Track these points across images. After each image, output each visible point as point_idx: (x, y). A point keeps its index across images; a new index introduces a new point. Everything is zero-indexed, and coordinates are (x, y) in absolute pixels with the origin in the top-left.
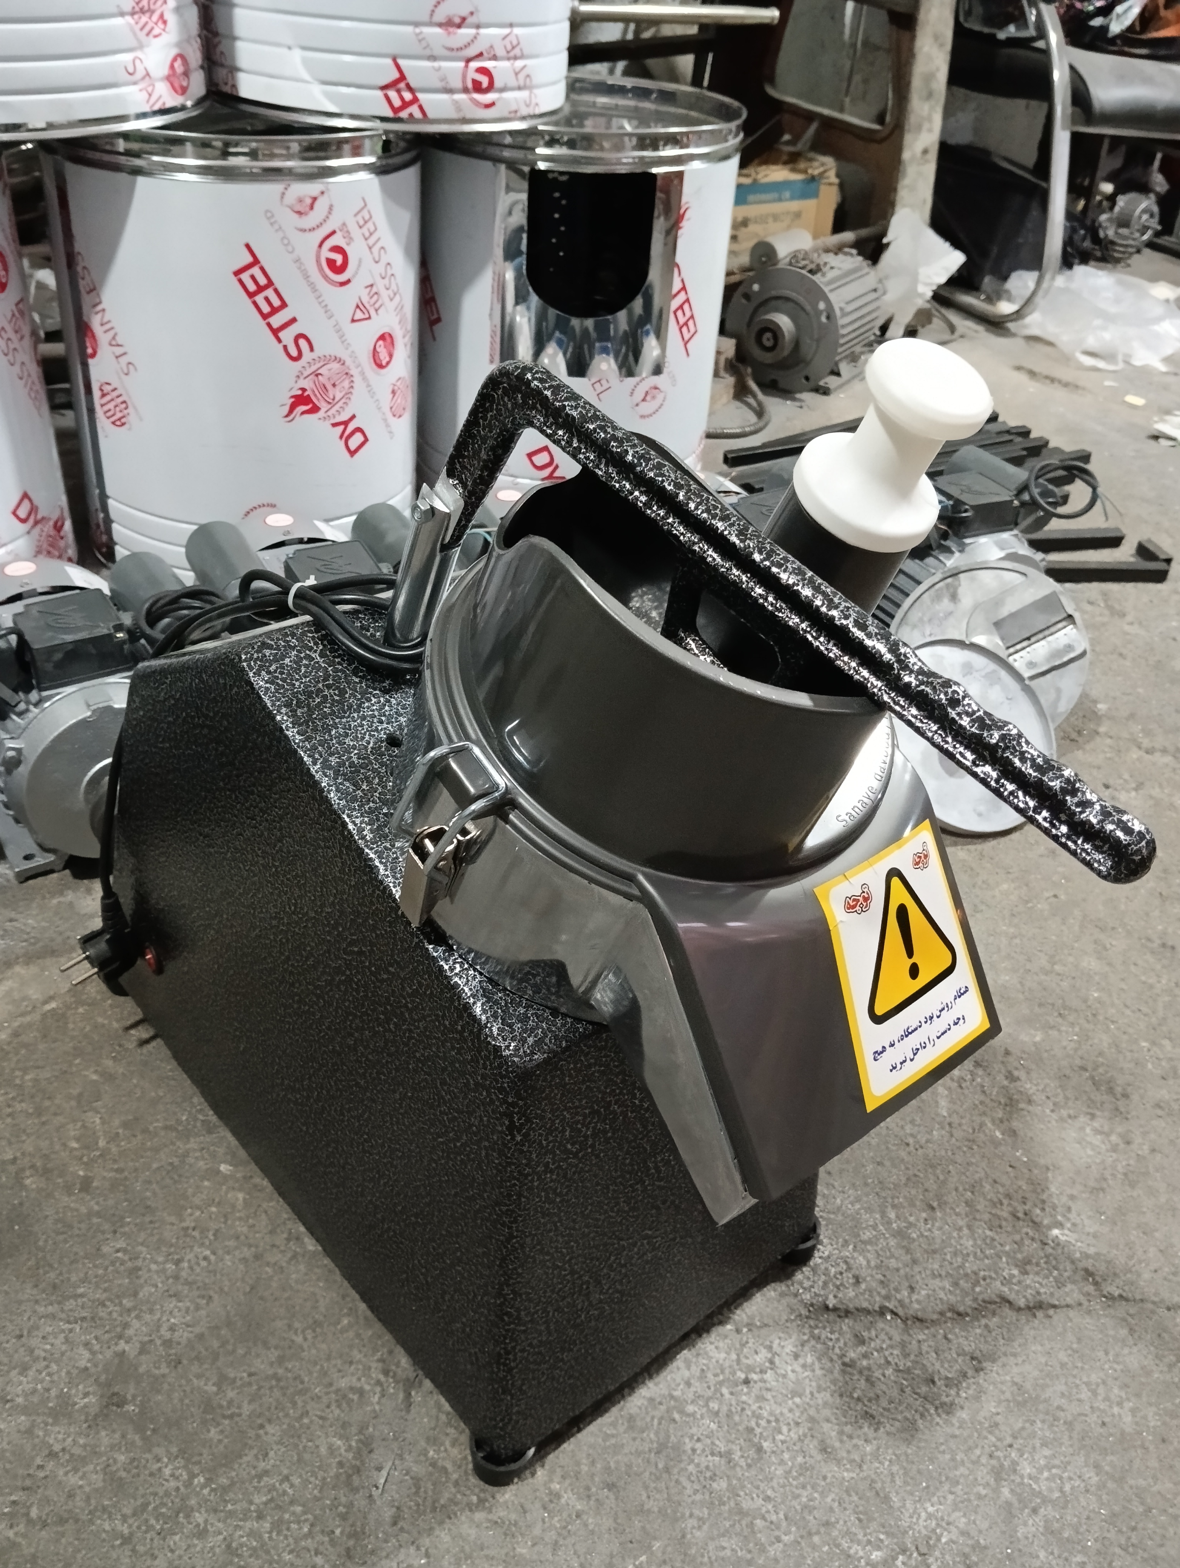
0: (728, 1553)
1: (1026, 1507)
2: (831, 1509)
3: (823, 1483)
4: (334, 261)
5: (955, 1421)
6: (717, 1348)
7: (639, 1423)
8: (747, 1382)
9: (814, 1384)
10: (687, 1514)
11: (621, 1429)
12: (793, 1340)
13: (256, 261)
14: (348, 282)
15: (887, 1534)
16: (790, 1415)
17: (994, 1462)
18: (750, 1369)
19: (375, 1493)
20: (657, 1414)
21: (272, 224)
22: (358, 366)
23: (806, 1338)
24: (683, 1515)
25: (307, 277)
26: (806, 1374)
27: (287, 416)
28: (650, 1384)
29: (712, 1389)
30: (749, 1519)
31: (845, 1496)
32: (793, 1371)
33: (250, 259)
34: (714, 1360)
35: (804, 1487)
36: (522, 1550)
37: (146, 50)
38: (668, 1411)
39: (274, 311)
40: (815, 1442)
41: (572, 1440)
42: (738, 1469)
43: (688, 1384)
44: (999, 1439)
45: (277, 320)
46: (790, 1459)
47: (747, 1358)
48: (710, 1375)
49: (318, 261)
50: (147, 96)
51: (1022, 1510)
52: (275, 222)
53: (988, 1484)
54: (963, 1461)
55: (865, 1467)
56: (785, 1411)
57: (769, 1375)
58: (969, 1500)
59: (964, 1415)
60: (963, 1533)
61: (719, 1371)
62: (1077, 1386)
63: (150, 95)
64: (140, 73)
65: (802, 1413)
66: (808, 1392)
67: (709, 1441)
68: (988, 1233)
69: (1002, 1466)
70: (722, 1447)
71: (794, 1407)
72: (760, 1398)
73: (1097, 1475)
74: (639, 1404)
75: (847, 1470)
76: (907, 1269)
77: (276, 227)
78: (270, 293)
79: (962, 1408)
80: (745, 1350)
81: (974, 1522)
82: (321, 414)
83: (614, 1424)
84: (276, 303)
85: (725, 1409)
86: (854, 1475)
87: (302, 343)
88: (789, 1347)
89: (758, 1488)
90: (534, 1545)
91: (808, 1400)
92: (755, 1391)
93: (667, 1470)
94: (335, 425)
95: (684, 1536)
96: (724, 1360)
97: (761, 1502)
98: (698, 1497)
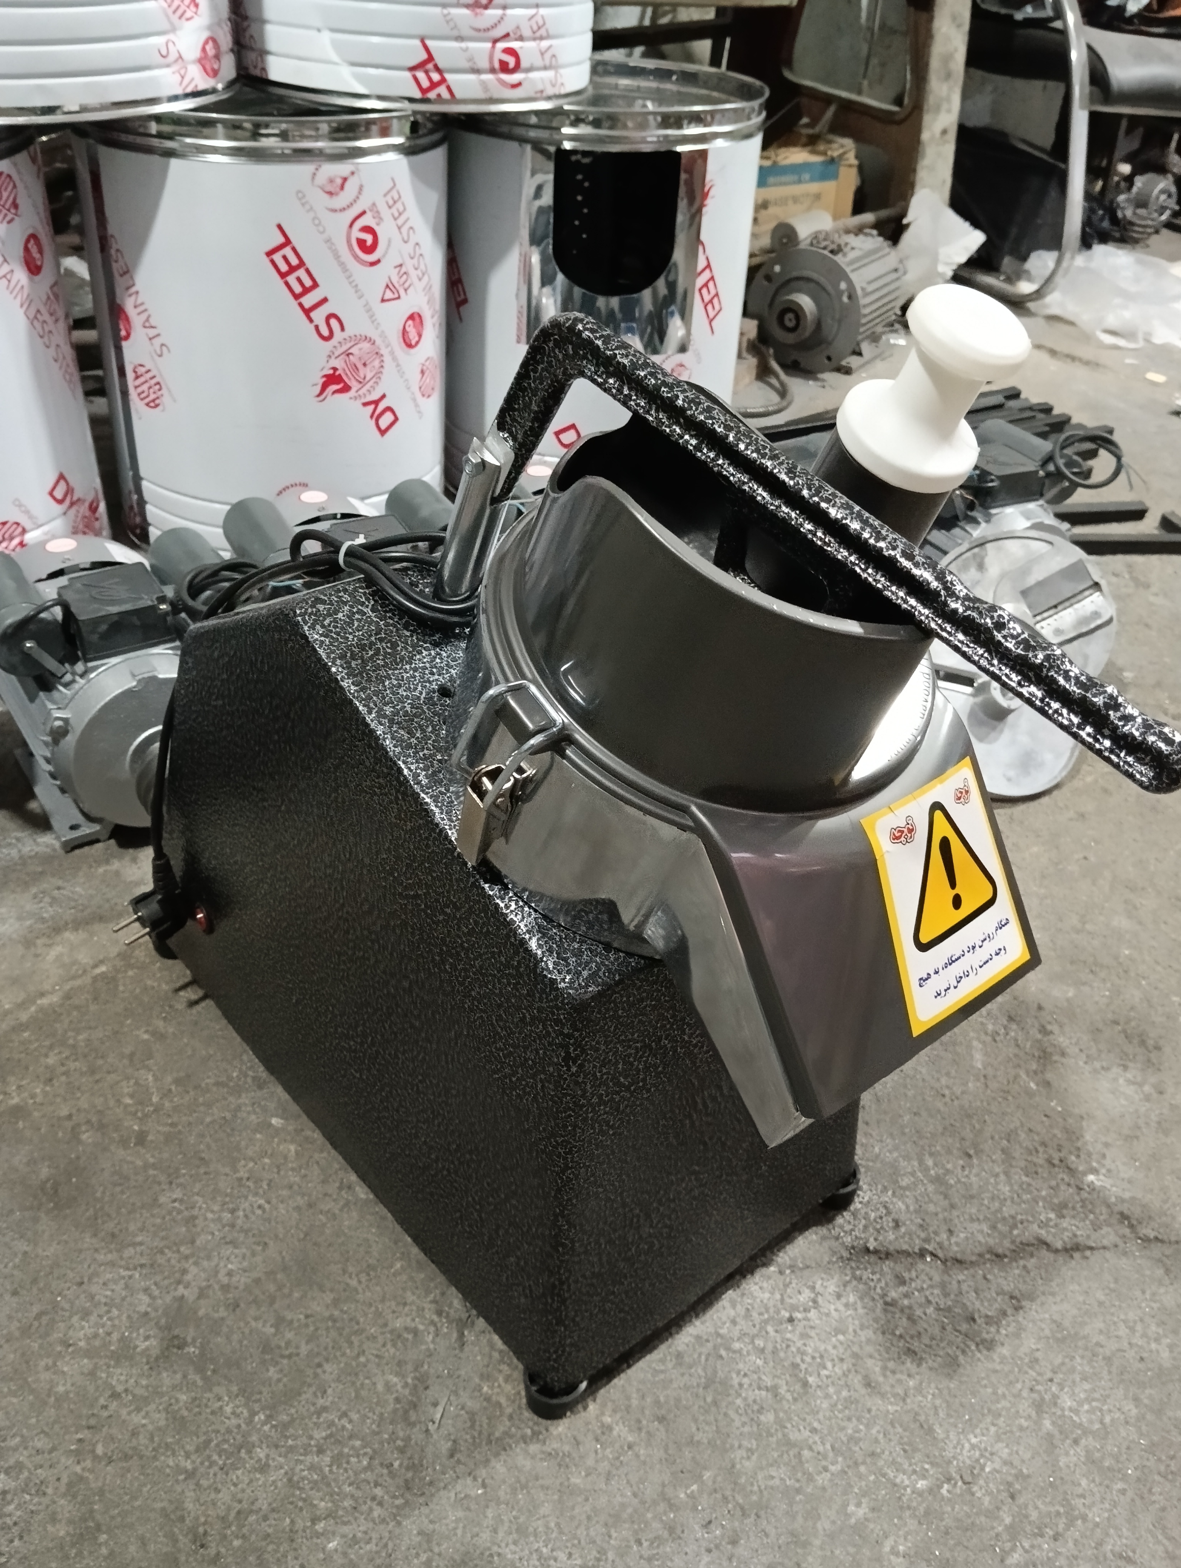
0: (777, 1482)
1: (1067, 1437)
2: (876, 1441)
3: (868, 1416)
4: (365, 241)
5: (995, 1357)
6: (761, 1288)
7: (687, 1359)
8: (791, 1320)
9: (857, 1322)
10: (736, 1445)
11: (670, 1365)
12: (835, 1280)
13: (288, 242)
14: (378, 262)
15: (932, 1464)
16: (834, 1352)
17: (1035, 1396)
18: (794, 1308)
19: (431, 1427)
20: (705, 1350)
21: (303, 205)
22: (387, 346)
23: (848, 1278)
24: (732, 1446)
25: (337, 257)
26: (849, 1312)
27: (319, 396)
28: (697, 1323)
29: (758, 1326)
30: (796, 1450)
31: (889, 1427)
32: (836, 1310)
33: (282, 240)
34: (758, 1300)
35: (849, 1419)
36: (576, 1480)
37: (178, 32)
38: (715, 1347)
39: (306, 291)
40: (859, 1377)
41: (622, 1375)
42: (784, 1402)
43: (734, 1322)
44: (1039, 1374)
45: (309, 300)
46: (835, 1393)
47: (791, 1298)
48: (755, 1314)
49: (349, 241)
50: (180, 78)
51: (1063, 1441)
52: (307, 202)
53: (1030, 1417)
54: (1004, 1396)
55: (908, 1401)
56: (830, 1348)
57: (813, 1314)
58: (1011, 1432)
59: (1005, 1351)
60: (1005, 1463)
61: (763, 1310)
62: (1115, 1323)
63: (183, 77)
64: (173, 56)
65: (846, 1350)
66: (851, 1330)
67: (755, 1376)
68: (1024, 1179)
69: (1043, 1399)
70: (768, 1381)
71: (838, 1344)
72: (804, 1336)
73: (1136, 1407)
74: (686, 1341)
75: (891, 1404)
76: (946, 1214)
77: (307, 207)
78: (301, 273)
79: (1003, 1344)
80: (789, 1290)
81: (1017, 1453)
82: (352, 393)
83: (662, 1361)
84: (308, 283)
85: (770, 1347)
86: (898, 1408)
87: (334, 322)
88: (832, 1286)
89: (804, 1420)
90: (587, 1476)
91: (851, 1337)
92: (799, 1329)
93: (715, 1403)
94: (365, 404)
95: (733, 1466)
96: (769, 1299)
97: (807, 1433)
98: (746, 1429)
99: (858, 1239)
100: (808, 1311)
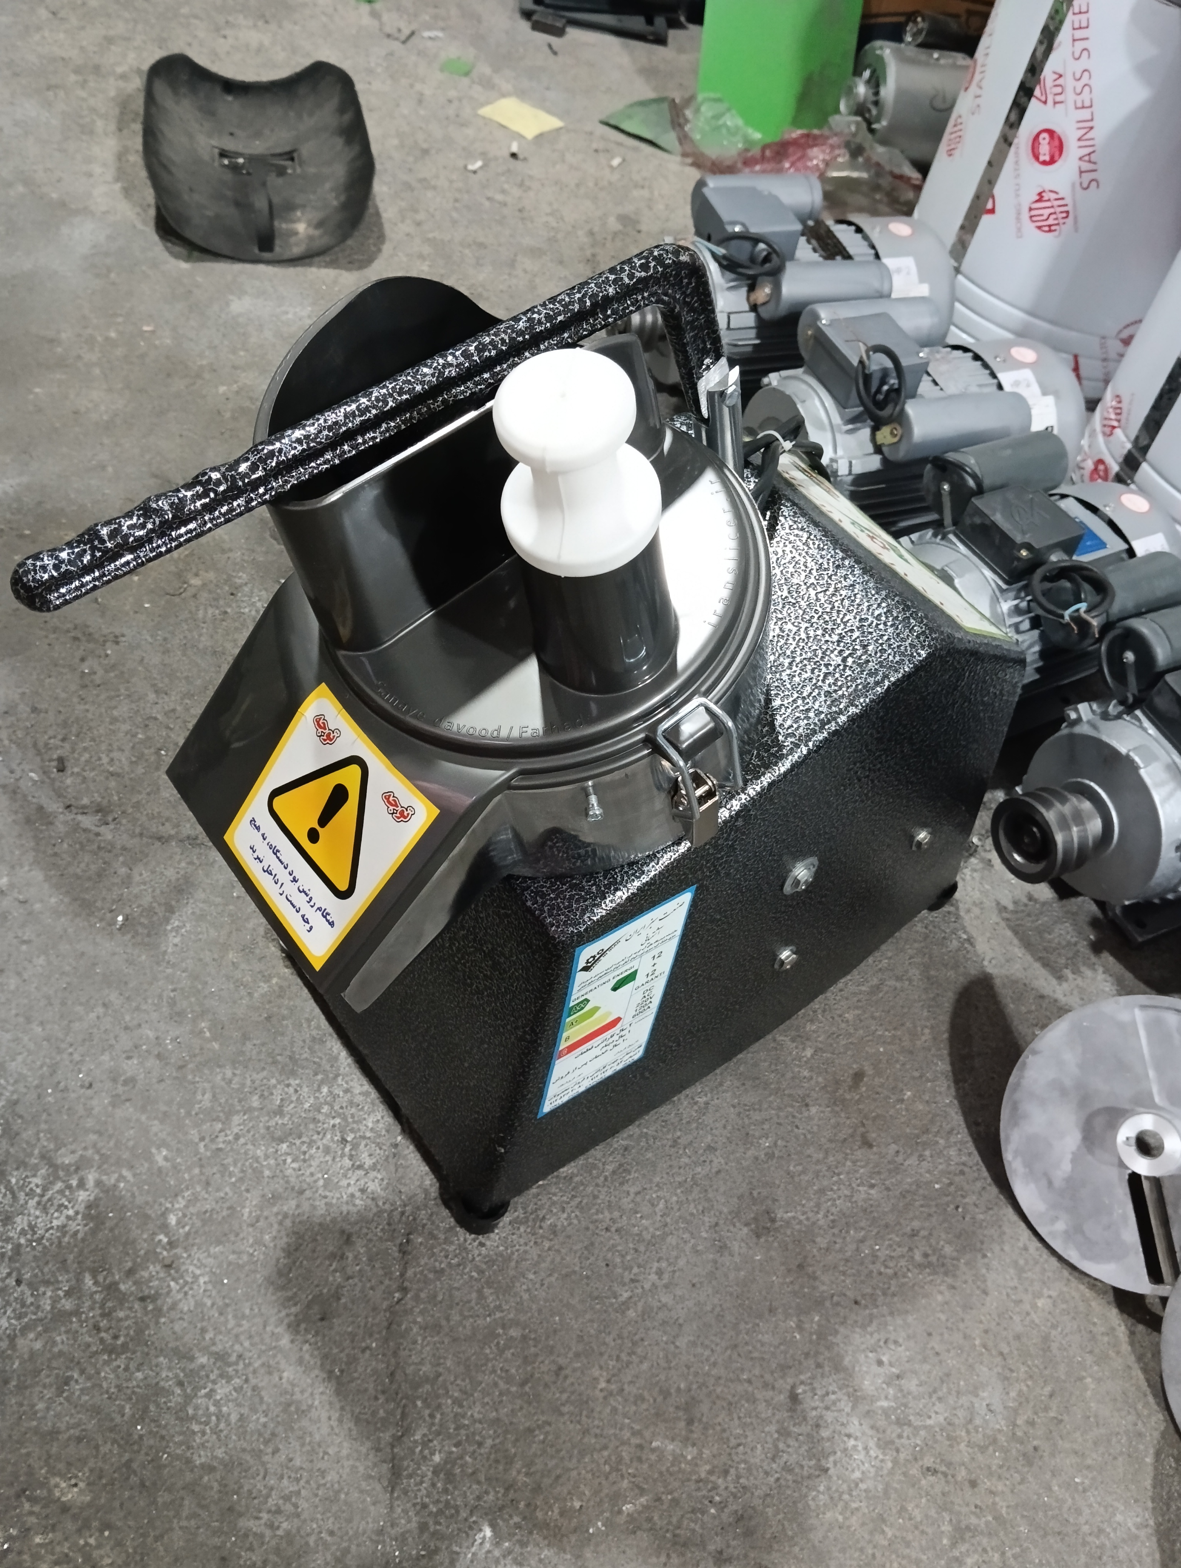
1: (186, 1375)
2: (218, 1190)
3: (243, 1188)
5: (279, 1330)
6: (378, 1121)
7: (317, 1047)
9: (334, 1201)
10: (236, 1072)
11: (313, 1032)
12: (379, 1191)
15: (189, 1234)
16: (308, 1173)
17: (233, 1358)
18: (355, 1146)
20: (323, 1062)
23: (380, 1204)
24: (236, 1068)
26: (345, 1197)
29: (341, 1111)
30: (223, 1119)
31: (228, 1204)
32: (349, 1185)
34: (366, 1116)
35: (242, 1171)
38: (325, 1071)
40: (281, 1190)
42: (266, 1118)
43: (346, 1091)
46: (269, 1164)
47: (366, 1146)
48: (353, 1110)
53: (214, 1344)
54: (240, 1326)
55: (251, 1229)
56: (312, 1169)
57: (347, 1162)
58: (203, 1320)
59: (285, 1342)
60: (175, 1303)
61: (356, 1119)
62: (298, 1480)
65: (308, 1184)
66: (327, 1194)
67: (294, 1098)
68: (489, 1442)
69: (229, 1365)
70: (288, 1109)
71: (315, 1178)
72: (327, 1150)
74: (333, 1049)
75: (251, 1213)
76: (447, 1330)
79: (292, 1341)
80: (373, 1146)
81: (182, 1319)
85: (321, 1117)
86: (245, 1218)
89: (248, 1132)
90: (233, 963)
91: (320, 1192)
92: (334, 1147)
93: (275, 1062)
95: (220, 1066)
96: (366, 1126)
99: (424, 1226)
100: (351, 1157)
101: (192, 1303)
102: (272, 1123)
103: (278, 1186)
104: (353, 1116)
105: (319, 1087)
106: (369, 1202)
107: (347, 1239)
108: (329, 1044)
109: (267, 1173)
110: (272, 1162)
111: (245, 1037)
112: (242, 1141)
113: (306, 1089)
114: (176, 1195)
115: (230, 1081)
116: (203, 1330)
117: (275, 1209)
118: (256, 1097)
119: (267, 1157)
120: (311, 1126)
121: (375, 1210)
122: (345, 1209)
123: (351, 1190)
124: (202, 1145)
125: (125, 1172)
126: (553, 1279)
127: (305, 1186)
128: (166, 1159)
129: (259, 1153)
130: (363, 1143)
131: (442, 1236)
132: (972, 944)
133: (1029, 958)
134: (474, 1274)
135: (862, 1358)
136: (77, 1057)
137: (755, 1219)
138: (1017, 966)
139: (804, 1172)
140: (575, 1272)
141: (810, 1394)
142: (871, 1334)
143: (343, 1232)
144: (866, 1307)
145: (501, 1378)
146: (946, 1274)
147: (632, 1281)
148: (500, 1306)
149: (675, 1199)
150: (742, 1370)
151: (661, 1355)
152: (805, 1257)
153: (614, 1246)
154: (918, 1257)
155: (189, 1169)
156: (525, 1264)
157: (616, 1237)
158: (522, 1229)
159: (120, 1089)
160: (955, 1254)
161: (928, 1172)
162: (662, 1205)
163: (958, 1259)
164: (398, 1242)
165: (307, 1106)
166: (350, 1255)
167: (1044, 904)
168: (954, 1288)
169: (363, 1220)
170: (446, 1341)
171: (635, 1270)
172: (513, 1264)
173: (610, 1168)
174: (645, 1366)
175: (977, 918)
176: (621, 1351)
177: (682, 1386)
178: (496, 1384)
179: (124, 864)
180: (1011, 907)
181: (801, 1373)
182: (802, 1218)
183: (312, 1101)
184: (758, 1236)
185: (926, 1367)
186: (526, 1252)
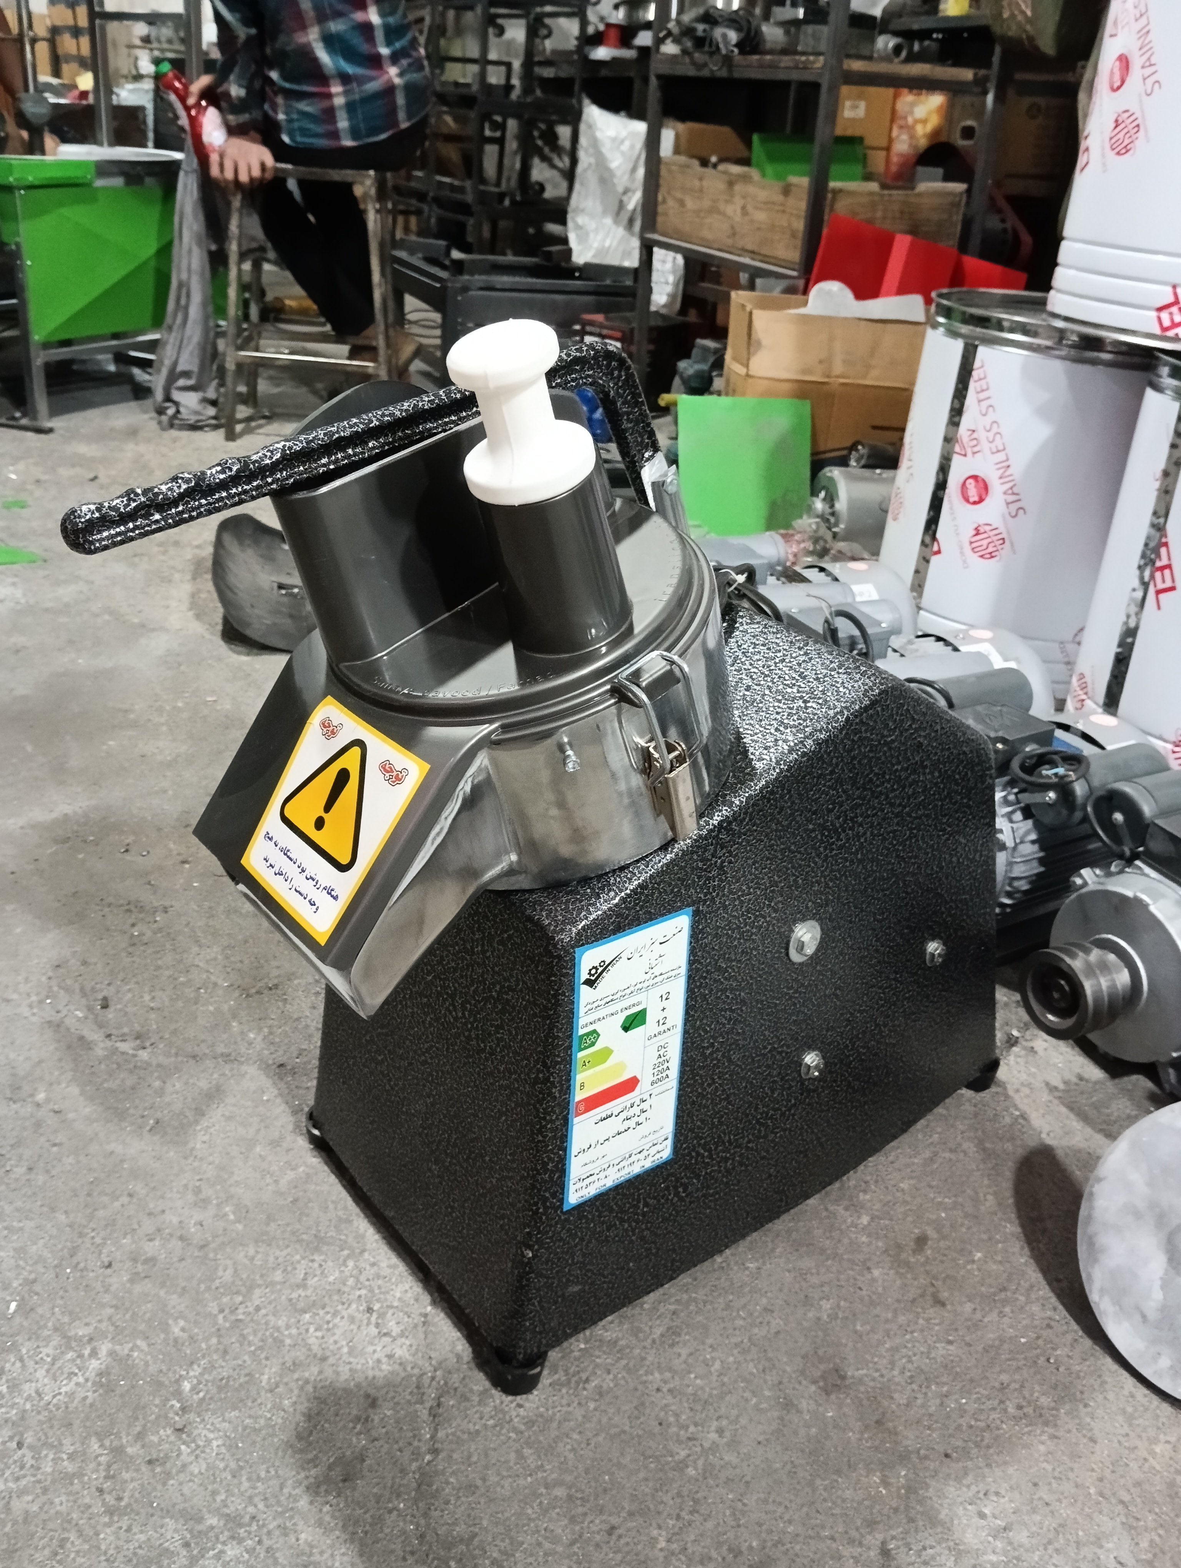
1: (193, 1536)
2: (237, 1358)
3: (262, 1356)
6: (406, 1291)
8: (370, 1310)
9: (359, 1367)
10: (259, 1250)
11: (340, 1213)
12: (408, 1357)
15: (203, 1399)
16: (331, 1341)
17: (247, 1519)
18: (382, 1315)
20: (350, 1240)
23: (409, 1369)
24: (259, 1247)
26: (371, 1362)
28: (378, 1237)
29: (367, 1283)
31: (246, 1371)
32: (375, 1351)
34: (394, 1287)
38: (351, 1247)
40: (302, 1358)
41: (338, 1182)
43: (373, 1265)
44: (269, 1533)
47: (393, 1314)
48: (380, 1282)
54: (254, 1488)
57: (374, 1331)
60: (184, 1466)
61: (383, 1290)
65: (332, 1351)
66: (352, 1360)
72: (352, 1320)
74: (361, 1228)
83: (345, 1209)
85: (346, 1289)
88: (401, 1352)
90: (261, 1155)
92: (358, 1316)
93: (300, 1241)
95: (242, 1245)
99: (456, 1389)
100: (377, 1325)
101: (204, 1466)
102: (294, 1295)
103: (300, 1354)
104: (379, 1287)
105: (345, 1261)
106: (397, 1367)
107: (373, 1403)
108: (355, 1223)
109: (288, 1341)
110: (294, 1331)
111: (270, 1219)
112: (263, 1312)
113: (330, 1263)
114: (192, 1363)
115: (252, 1259)
116: (214, 1493)
117: (296, 1376)
118: (279, 1272)
119: (288, 1327)
120: (336, 1297)
121: (403, 1374)
122: (370, 1374)
123: (376, 1356)
124: (221, 1317)
125: (139, 1342)
126: (600, 1438)
127: (328, 1353)
128: (183, 1330)
129: (280, 1323)
130: (391, 1312)
131: (476, 1399)
132: (1025, 1119)
133: (1089, 1130)
134: (513, 1435)
135: (960, 1511)
136: (98, 1240)
137: (823, 1377)
138: (1078, 1138)
139: (873, 1330)
140: (624, 1432)
141: (903, 1549)
142: (968, 1487)
143: (367, 1396)
144: (958, 1460)
145: (546, 1538)
146: (1046, 1423)
147: (689, 1439)
148: (542, 1466)
149: (731, 1359)
150: (823, 1527)
151: (728, 1513)
152: (884, 1414)
153: (666, 1405)
154: (1011, 1410)
155: (207, 1339)
156: (568, 1425)
157: (669, 1397)
158: (564, 1391)
159: (140, 1268)
160: (1053, 1404)
161: (1011, 1327)
162: (717, 1365)
163: (1057, 1410)
164: (428, 1405)
165: (331, 1279)
166: (377, 1419)
167: (1096, 1083)
168: (1056, 1437)
169: (391, 1385)
170: (482, 1501)
171: (692, 1429)
172: (555, 1425)
173: (658, 1332)
174: (710, 1525)
175: (1027, 1096)
176: (682, 1509)
177: (754, 1544)
178: (539, 1544)
179: (158, 1078)
180: (1061, 1086)
181: (890, 1528)
182: (877, 1375)
183: (337, 1274)
184: (828, 1393)
185: (1037, 1518)
186: (569, 1413)
